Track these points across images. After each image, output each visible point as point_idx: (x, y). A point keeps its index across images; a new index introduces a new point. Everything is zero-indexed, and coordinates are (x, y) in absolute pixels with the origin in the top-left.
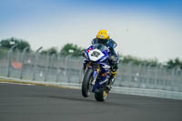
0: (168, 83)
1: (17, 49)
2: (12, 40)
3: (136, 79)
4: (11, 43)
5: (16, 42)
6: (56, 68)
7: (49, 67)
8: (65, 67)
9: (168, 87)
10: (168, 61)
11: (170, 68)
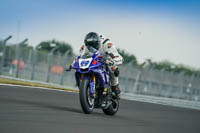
1: (58, 52)
2: (53, 42)
3: (188, 91)
4: (52, 45)
5: (57, 44)
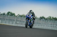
0: (40, 24)
6: (5, 19)
7: (3, 19)
8: (8, 19)
9: (40, 25)
10: (40, 17)
11: (41, 19)
